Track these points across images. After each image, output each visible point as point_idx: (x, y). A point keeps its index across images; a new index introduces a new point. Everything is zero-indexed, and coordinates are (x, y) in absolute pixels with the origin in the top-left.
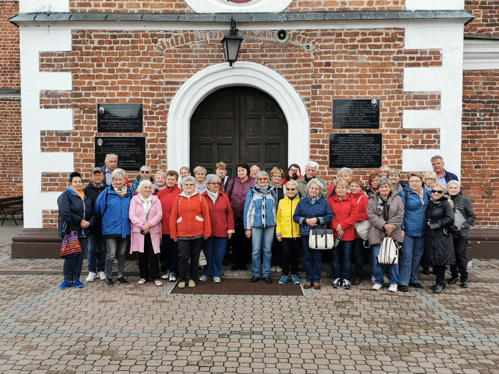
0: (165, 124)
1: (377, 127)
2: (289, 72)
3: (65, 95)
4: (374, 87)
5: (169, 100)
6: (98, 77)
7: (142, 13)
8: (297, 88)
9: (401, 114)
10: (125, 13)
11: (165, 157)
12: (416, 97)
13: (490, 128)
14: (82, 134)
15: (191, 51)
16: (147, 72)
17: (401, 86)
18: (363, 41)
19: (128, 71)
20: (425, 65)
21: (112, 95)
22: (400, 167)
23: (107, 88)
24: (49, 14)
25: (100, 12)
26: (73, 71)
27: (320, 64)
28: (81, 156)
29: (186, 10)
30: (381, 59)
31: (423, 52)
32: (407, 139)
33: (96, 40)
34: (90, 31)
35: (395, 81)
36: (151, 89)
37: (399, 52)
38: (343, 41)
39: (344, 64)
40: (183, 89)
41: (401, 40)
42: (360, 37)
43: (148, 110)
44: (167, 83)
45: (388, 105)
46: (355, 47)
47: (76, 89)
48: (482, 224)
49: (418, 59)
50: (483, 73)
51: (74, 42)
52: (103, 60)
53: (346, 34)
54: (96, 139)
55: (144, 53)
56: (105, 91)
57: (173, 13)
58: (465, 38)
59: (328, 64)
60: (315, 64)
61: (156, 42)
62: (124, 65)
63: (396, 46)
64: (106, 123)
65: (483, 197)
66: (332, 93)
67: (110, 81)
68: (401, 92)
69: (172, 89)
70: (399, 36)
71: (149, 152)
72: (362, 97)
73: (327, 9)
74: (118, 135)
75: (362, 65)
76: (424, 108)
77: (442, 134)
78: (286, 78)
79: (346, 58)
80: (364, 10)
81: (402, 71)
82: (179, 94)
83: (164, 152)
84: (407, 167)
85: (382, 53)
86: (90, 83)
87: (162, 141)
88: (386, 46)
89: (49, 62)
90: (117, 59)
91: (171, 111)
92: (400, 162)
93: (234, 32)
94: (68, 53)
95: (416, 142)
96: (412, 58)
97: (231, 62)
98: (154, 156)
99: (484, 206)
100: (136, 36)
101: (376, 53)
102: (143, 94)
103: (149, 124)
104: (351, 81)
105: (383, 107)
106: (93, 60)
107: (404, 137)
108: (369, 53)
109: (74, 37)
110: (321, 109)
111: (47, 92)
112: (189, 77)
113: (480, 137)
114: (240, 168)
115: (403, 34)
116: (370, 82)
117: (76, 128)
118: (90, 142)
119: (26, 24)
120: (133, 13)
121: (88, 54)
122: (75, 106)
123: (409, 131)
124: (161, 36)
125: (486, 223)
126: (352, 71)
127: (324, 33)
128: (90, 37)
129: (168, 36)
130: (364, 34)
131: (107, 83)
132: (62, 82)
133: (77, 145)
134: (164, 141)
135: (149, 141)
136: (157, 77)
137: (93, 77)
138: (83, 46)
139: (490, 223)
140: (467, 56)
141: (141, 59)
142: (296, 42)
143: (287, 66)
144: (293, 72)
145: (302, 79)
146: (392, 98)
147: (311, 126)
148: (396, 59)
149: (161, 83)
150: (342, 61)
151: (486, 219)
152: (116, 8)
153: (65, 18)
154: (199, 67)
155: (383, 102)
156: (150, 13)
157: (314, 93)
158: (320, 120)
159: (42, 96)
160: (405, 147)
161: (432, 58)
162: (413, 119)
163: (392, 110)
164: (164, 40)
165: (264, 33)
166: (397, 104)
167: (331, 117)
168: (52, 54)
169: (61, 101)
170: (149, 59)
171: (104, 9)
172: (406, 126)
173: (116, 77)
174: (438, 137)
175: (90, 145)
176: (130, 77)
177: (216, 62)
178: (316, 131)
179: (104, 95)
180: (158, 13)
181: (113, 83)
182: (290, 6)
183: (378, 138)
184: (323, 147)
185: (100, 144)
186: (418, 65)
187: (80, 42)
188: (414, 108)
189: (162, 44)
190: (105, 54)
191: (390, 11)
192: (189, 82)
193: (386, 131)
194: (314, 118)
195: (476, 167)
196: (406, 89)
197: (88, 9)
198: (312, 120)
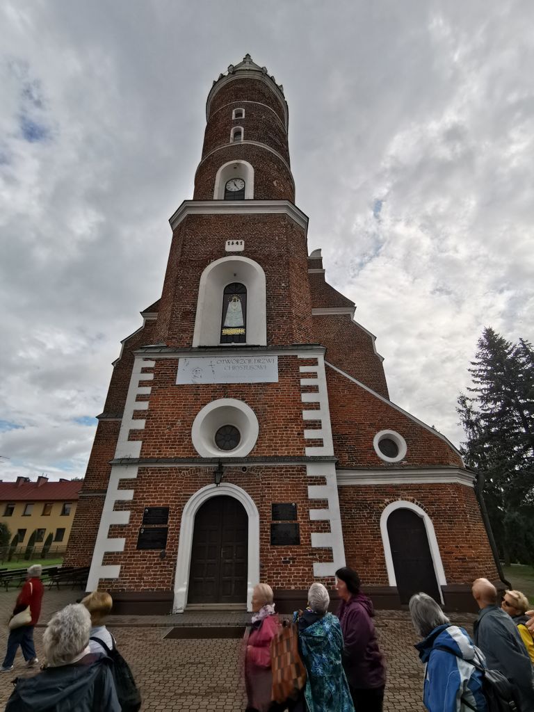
0: (180, 519)
1: (296, 519)
2: (248, 488)
3: (128, 502)
4: (294, 496)
5: (184, 505)
6: (148, 492)
7: (176, 458)
8: (252, 497)
9: (308, 512)
10: (167, 458)
11: (178, 540)
12: (315, 502)
13: (361, 518)
14: (133, 526)
15: (198, 477)
16: (174, 488)
17: (307, 496)
18: (286, 471)
19: (164, 488)
20: (318, 484)
21: (154, 502)
22: (311, 545)
23: (152, 499)
24: (128, 459)
25: (155, 458)
26: (135, 489)
27: (265, 484)
28: (130, 540)
29: (197, 456)
30: (295, 481)
31: (317, 477)
32: (313, 527)
33: (150, 472)
34: (148, 468)
35: (304, 493)
36: (175, 498)
37: (305, 477)
38: (276, 471)
39: (277, 484)
40: (192, 498)
41: (305, 471)
42: (284, 470)
43: (172, 511)
44: (184, 495)
45: (301, 506)
46: (283, 474)
47: (134, 499)
48: (367, 582)
49: (315, 481)
50: (353, 486)
51: (138, 473)
52: (152, 482)
53: (277, 468)
54: (141, 528)
55: (174, 479)
56: (150, 500)
57: (191, 458)
58: (336, 469)
59: (269, 484)
60: (262, 484)
61: (181, 472)
62: (162, 485)
63: (302, 474)
64: (147, 519)
65: (364, 563)
66: (271, 500)
67: (154, 494)
68: (307, 499)
69: (187, 498)
70: (304, 469)
71: (170, 536)
72: (287, 502)
73: (267, 455)
74: (153, 526)
75: (286, 484)
76: (320, 508)
77: (331, 523)
78: (247, 492)
79: (278, 480)
80: (286, 456)
81: (307, 487)
82: (190, 500)
83: (178, 536)
84: (314, 545)
85: (296, 478)
86: (143, 495)
87: (177, 529)
88: (298, 474)
89: (124, 484)
90: (159, 482)
91: (185, 511)
92: (310, 541)
93: (220, 467)
94: (134, 479)
95: (318, 528)
96: (311, 481)
97: (217, 484)
98: (172, 540)
99: (365, 570)
100: (171, 470)
101: (293, 478)
102: (170, 502)
103: (172, 519)
104: (281, 493)
105: (299, 507)
106: (147, 483)
107: (311, 525)
108: (289, 478)
109: (139, 470)
110: (266, 509)
111: (119, 501)
112: (196, 491)
113: (356, 524)
115: (306, 468)
116: (291, 493)
117: (130, 522)
118: (137, 531)
119: (116, 465)
120: (171, 458)
121: (145, 479)
122: (132, 509)
123: (313, 522)
124: (184, 470)
125: (369, 583)
126: (282, 487)
127: (267, 467)
128: (147, 470)
129: (187, 470)
130: (286, 468)
131: (151, 495)
132: (128, 495)
133: (128, 533)
134: (179, 529)
135: (170, 529)
136: (179, 492)
137: (145, 492)
138: (143, 475)
139: (371, 582)
140: (338, 478)
141: (171, 482)
142: (252, 472)
143: (247, 485)
144: (250, 488)
145: (255, 492)
146: (303, 502)
147: (260, 519)
148: (303, 481)
149: (181, 495)
150: (276, 482)
151: (368, 579)
152: (163, 456)
153: (136, 461)
154: (202, 486)
155: (298, 505)
156: (179, 458)
157: (262, 500)
158: (265, 515)
159: (115, 503)
160: (312, 532)
161: (321, 481)
162: (315, 515)
163: (303, 509)
164: (185, 472)
165: (236, 468)
166: (305, 506)
167: (271, 514)
168: (126, 480)
169: (125, 506)
170: (176, 482)
171: (156, 456)
172: (312, 518)
173: (157, 492)
174: (329, 525)
175: (136, 533)
176: (165, 492)
177: (211, 483)
178: (263, 522)
179: (149, 502)
180: (183, 458)
182: (250, 453)
183: (297, 526)
184: (267, 532)
185: (142, 532)
186: (315, 484)
187: (142, 473)
188: (315, 508)
189: (184, 473)
190: (154, 479)
191: (298, 456)
192: (196, 494)
193: (301, 522)
194: (262, 514)
195: (357, 543)
196: (310, 497)
197: (149, 456)
198: (260, 516)
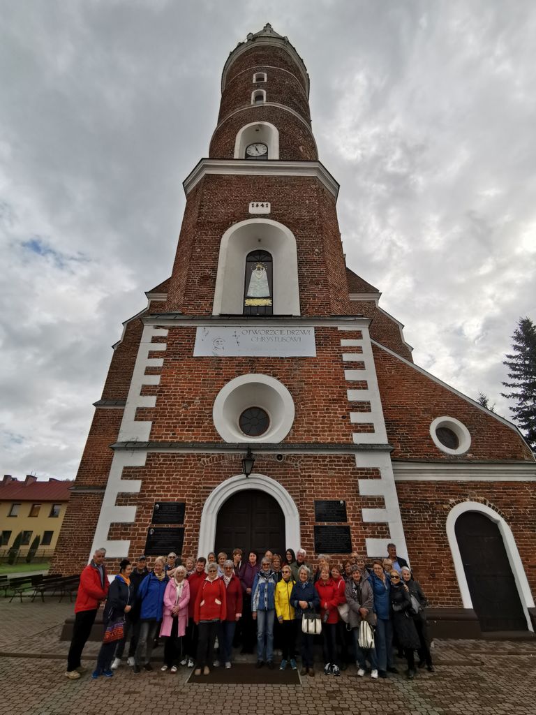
0: (199, 518)
1: (346, 520)
2: (285, 481)
3: (134, 495)
4: (341, 492)
5: (205, 500)
6: (159, 483)
7: (193, 442)
8: (289, 492)
9: (361, 512)
10: (183, 442)
11: (197, 544)
12: (369, 499)
13: (422, 522)
14: (140, 525)
15: (222, 467)
16: (192, 480)
17: (358, 492)
18: (330, 461)
19: (180, 479)
20: (371, 478)
21: (166, 496)
22: (366, 553)
23: (164, 491)
24: (135, 443)
25: (167, 442)
26: (143, 479)
27: (305, 476)
28: (136, 543)
29: (220, 441)
30: (343, 473)
31: (368, 469)
32: (367, 530)
33: (162, 459)
34: (159, 453)
35: (353, 488)
36: (193, 492)
37: (354, 469)
38: (318, 461)
39: (319, 476)
40: (215, 492)
41: (354, 461)
42: (328, 459)
43: (189, 507)
44: (204, 488)
45: (351, 504)
46: (326, 465)
47: (142, 491)
48: (434, 603)
49: (366, 474)
50: (409, 482)
51: (147, 460)
52: (164, 472)
53: (320, 457)
54: (150, 529)
55: (191, 468)
56: (162, 493)
57: (212, 443)
58: (392, 461)
59: (310, 476)
60: (301, 476)
61: (200, 460)
62: (177, 475)
63: (351, 465)
64: (158, 517)
65: (429, 579)
66: (313, 496)
67: (166, 486)
68: (358, 496)
69: (207, 492)
70: (352, 460)
71: (186, 539)
72: (333, 499)
73: (307, 441)
74: (165, 526)
75: (332, 477)
76: (375, 507)
77: (390, 526)
78: (283, 485)
79: (321, 472)
80: (329, 443)
81: (357, 481)
82: (212, 495)
83: (197, 539)
84: (370, 554)
85: (343, 470)
86: (153, 487)
87: (196, 531)
88: (345, 465)
89: (129, 473)
90: (173, 471)
91: (205, 507)
92: (365, 548)
93: (250, 455)
94: (142, 467)
95: (373, 532)
96: (362, 473)
97: (247, 475)
98: (189, 543)
99: (432, 587)
100: (187, 457)
101: (339, 469)
102: (187, 496)
103: (189, 517)
104: (325, 488)
105: (348, 506)
106: (158, 472)
107: (365, 529)
108: (335, 469)
109: (148, 457)
110: (307, 508)
111: (123, 493)
112: (219, 484)
113: (417, 529)
114: (251, 554)
115: (354, 458)
116: (337, 488)
117: (137, 521)
118: (145, 532)
119: (119, 449)
120: (188, 442)
121: (155, 468)
122: (138, 504)
123: (367, 524)
124: (204, 457)
125: (437, 603)
126: (326, 481)
127: (306, 456)
128: (158, 457)
129: (208, 457)
130: (330, 457)
131: (164, 488)
132: (135, 486)
133: (134, 534)
134: (198, 531)
135: (187, 530)
136: (198, 484)
137: (155, 483)
138: (153, 462)
139: (440, 603)
140: (395, 472)
141: (189, 472)
142: (289, 462)
143: (283, 477)
144: (288, 481)
145: (293, 486)
146: (353, 500)
147: (301, 519)
148: (352, 473)
149: (200, 488)
150: (318, 474)
151: (436, 599)
152: (178, 440)
153: (145, 445)
154: (227, 477)
155: (347, 503)
156: (199, 442)
157: (302, 496)
158: (307, 515)
159: (118, 496)
160: (367, 537)
161: (374, 474)
162: (369, 515)
163: (354, 508)
164: (205, 459)
165: (269, 456)
166: (356, 504)
167: (314, 513)
168: (132, 468)
169: (131, 500)
170: (194, 472)
171: (170, 440)
172: (366, 520)
173: (170, 483)
174: (388, 529)
175: (144, 534)
176: (180, 483)
177: (238, 474)
178: (304, 523)
179: (161, 496)
180: (203, 443)
181: (168, 487)
182: (285, 439)
183: (347, 529)
184: (309, 536)
185: (151, 533)
186: (366, 478)
187: (151, 460)
188: (369, 507)
189: (204, 462)
190: (166, 468)
191: (344, 444)
192: (219, 487)
193: (352, 524)
194: (302, 514)
195: (419, 553)
196: (361, 493)
197: (160, 440)
198: (301, 515)
